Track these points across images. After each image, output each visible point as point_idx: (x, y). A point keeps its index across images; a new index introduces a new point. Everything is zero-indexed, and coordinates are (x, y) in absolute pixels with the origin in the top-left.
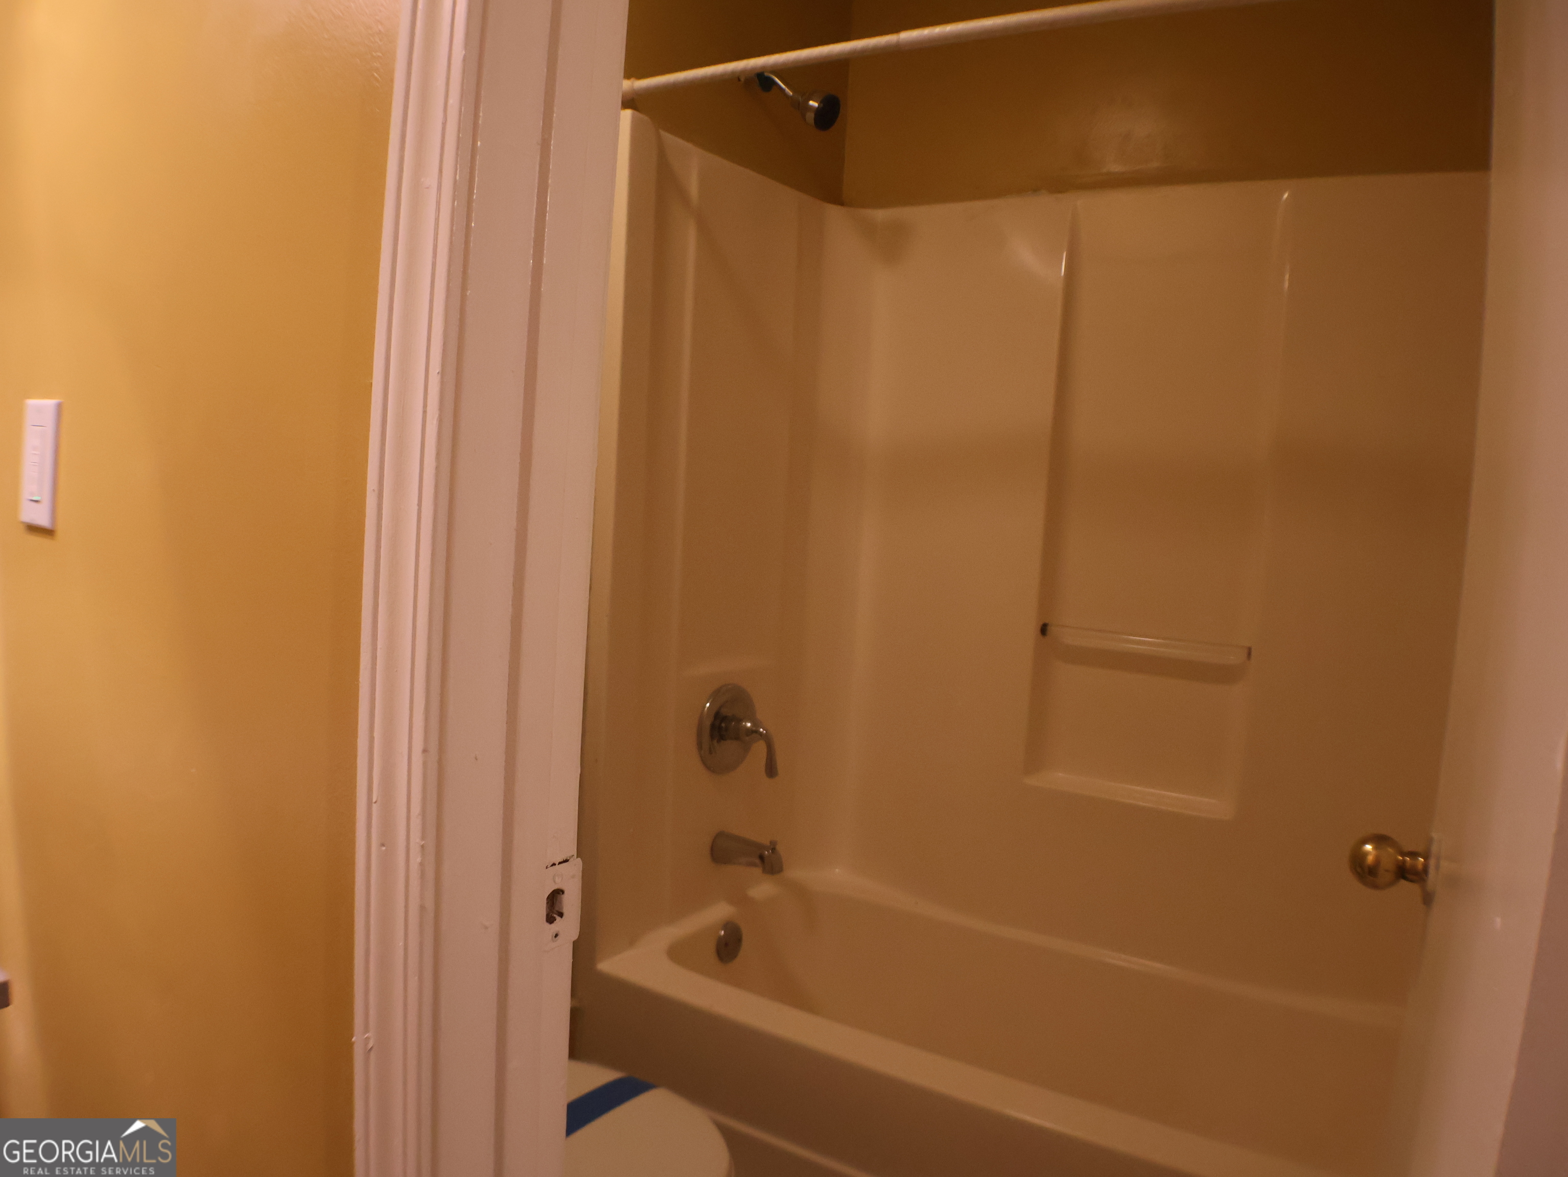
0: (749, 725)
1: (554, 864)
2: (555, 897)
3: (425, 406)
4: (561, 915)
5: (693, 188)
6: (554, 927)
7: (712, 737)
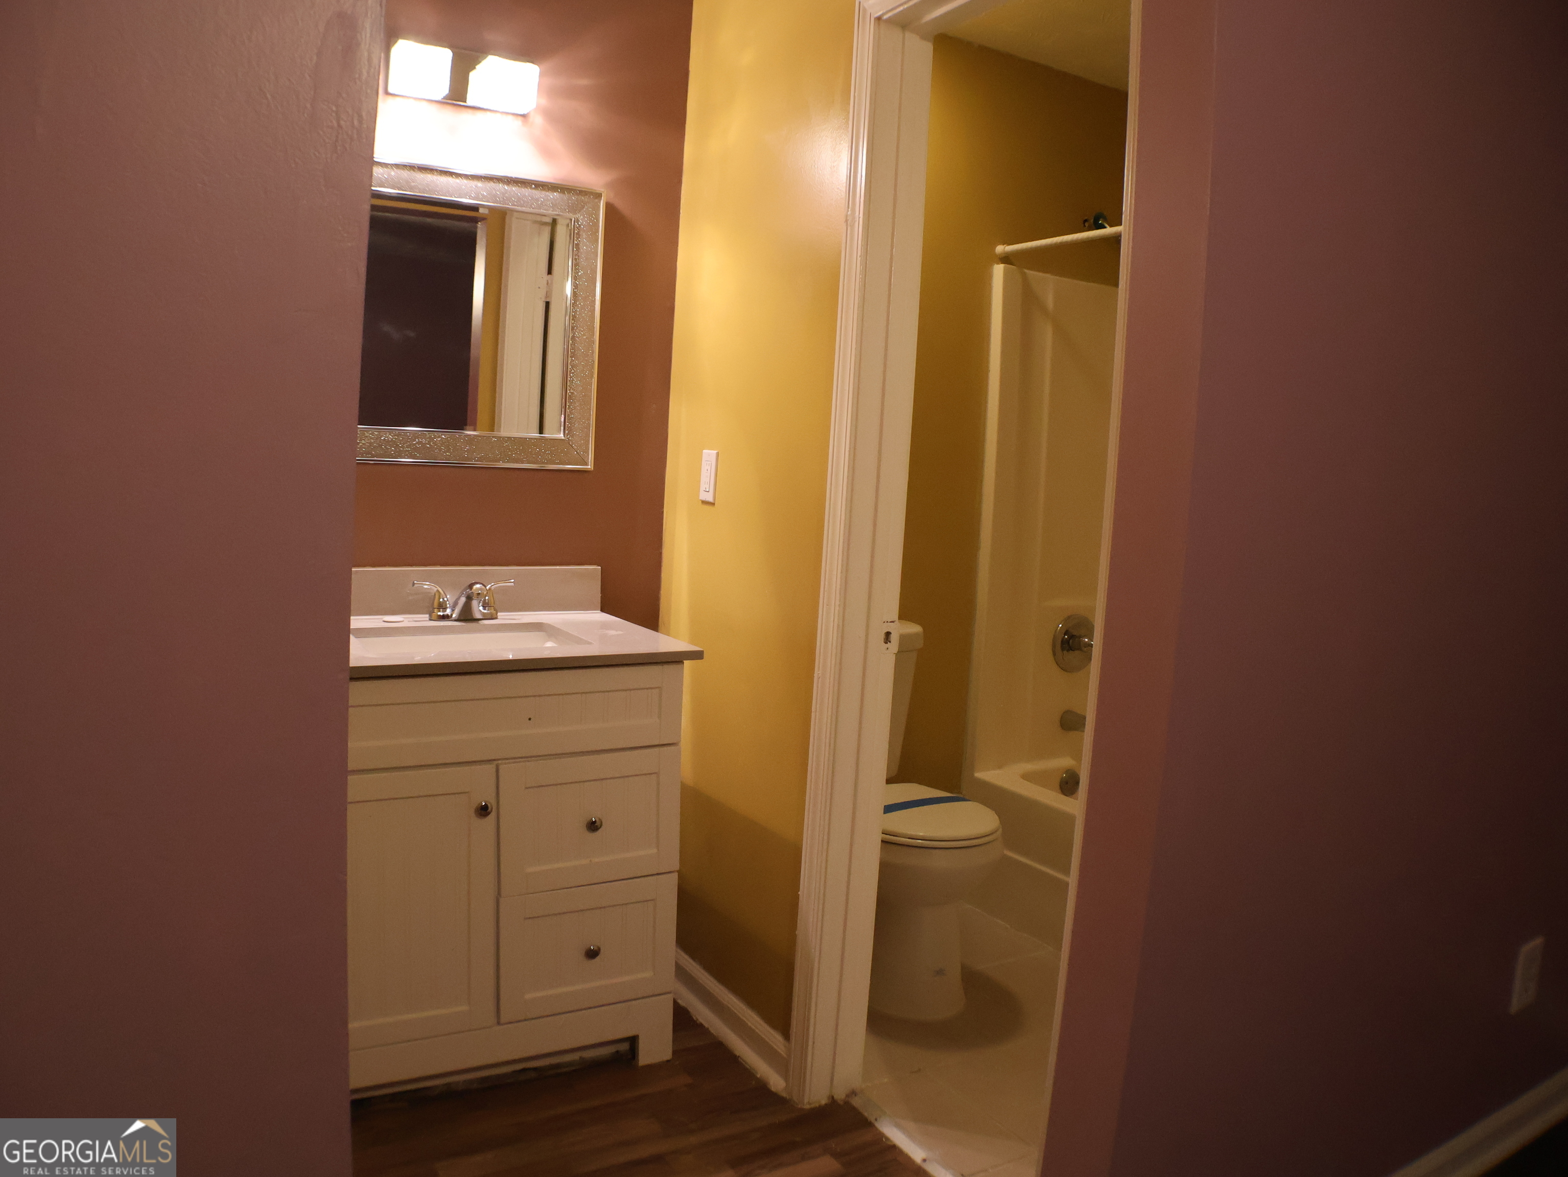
0: (1086, 640)
1: (887, 622)
2: (888, 634)
3: (844, 463)
4: (890, 642)
5: (1050, 302)
6: (887, 645)
7: (1063, 649)
